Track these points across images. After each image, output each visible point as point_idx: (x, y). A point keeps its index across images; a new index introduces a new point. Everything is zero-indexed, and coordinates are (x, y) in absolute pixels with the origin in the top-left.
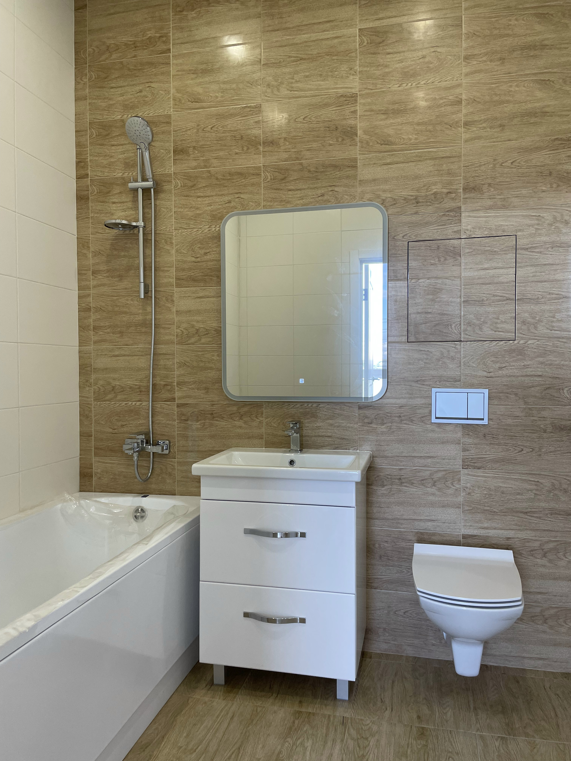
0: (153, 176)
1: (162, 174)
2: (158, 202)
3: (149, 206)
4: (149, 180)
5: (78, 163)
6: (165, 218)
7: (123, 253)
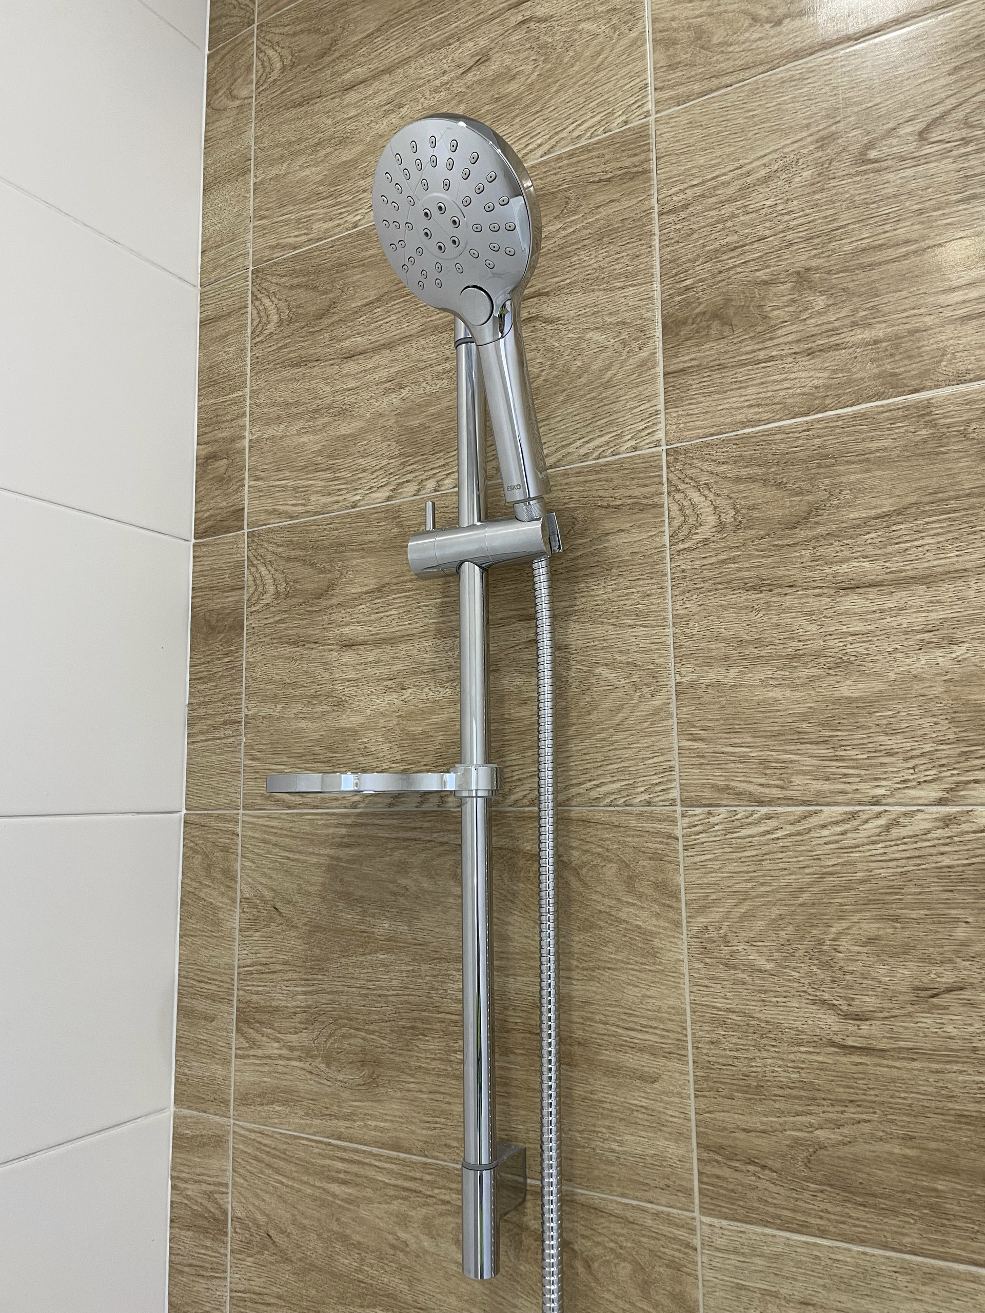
0: (545, 484)
1: (594, 470)
2: (575, 633)
3: (526, 656)
4: (521, 510)
5: (204, 463)
6: (618, 727)
7: (383, 926)
